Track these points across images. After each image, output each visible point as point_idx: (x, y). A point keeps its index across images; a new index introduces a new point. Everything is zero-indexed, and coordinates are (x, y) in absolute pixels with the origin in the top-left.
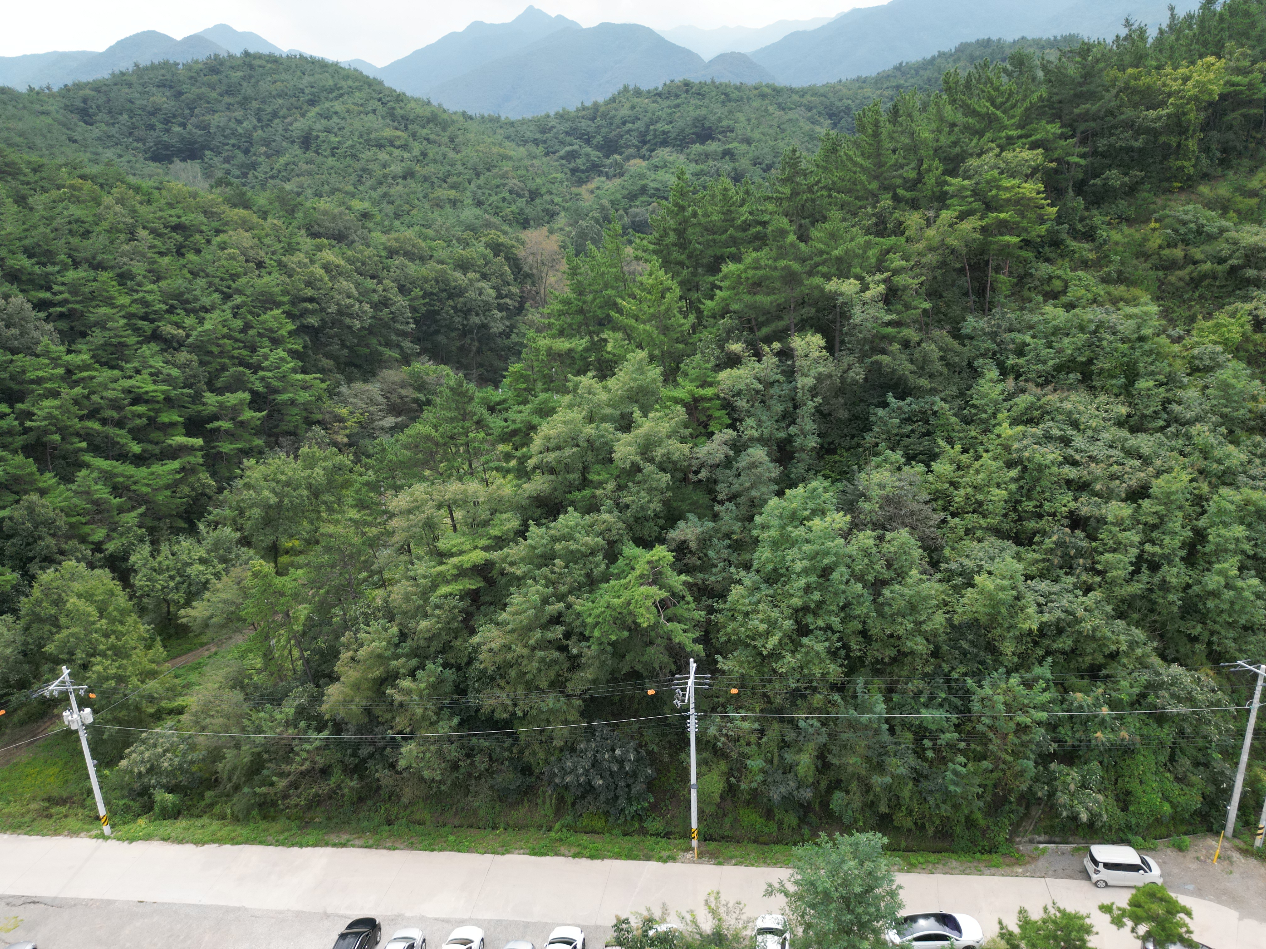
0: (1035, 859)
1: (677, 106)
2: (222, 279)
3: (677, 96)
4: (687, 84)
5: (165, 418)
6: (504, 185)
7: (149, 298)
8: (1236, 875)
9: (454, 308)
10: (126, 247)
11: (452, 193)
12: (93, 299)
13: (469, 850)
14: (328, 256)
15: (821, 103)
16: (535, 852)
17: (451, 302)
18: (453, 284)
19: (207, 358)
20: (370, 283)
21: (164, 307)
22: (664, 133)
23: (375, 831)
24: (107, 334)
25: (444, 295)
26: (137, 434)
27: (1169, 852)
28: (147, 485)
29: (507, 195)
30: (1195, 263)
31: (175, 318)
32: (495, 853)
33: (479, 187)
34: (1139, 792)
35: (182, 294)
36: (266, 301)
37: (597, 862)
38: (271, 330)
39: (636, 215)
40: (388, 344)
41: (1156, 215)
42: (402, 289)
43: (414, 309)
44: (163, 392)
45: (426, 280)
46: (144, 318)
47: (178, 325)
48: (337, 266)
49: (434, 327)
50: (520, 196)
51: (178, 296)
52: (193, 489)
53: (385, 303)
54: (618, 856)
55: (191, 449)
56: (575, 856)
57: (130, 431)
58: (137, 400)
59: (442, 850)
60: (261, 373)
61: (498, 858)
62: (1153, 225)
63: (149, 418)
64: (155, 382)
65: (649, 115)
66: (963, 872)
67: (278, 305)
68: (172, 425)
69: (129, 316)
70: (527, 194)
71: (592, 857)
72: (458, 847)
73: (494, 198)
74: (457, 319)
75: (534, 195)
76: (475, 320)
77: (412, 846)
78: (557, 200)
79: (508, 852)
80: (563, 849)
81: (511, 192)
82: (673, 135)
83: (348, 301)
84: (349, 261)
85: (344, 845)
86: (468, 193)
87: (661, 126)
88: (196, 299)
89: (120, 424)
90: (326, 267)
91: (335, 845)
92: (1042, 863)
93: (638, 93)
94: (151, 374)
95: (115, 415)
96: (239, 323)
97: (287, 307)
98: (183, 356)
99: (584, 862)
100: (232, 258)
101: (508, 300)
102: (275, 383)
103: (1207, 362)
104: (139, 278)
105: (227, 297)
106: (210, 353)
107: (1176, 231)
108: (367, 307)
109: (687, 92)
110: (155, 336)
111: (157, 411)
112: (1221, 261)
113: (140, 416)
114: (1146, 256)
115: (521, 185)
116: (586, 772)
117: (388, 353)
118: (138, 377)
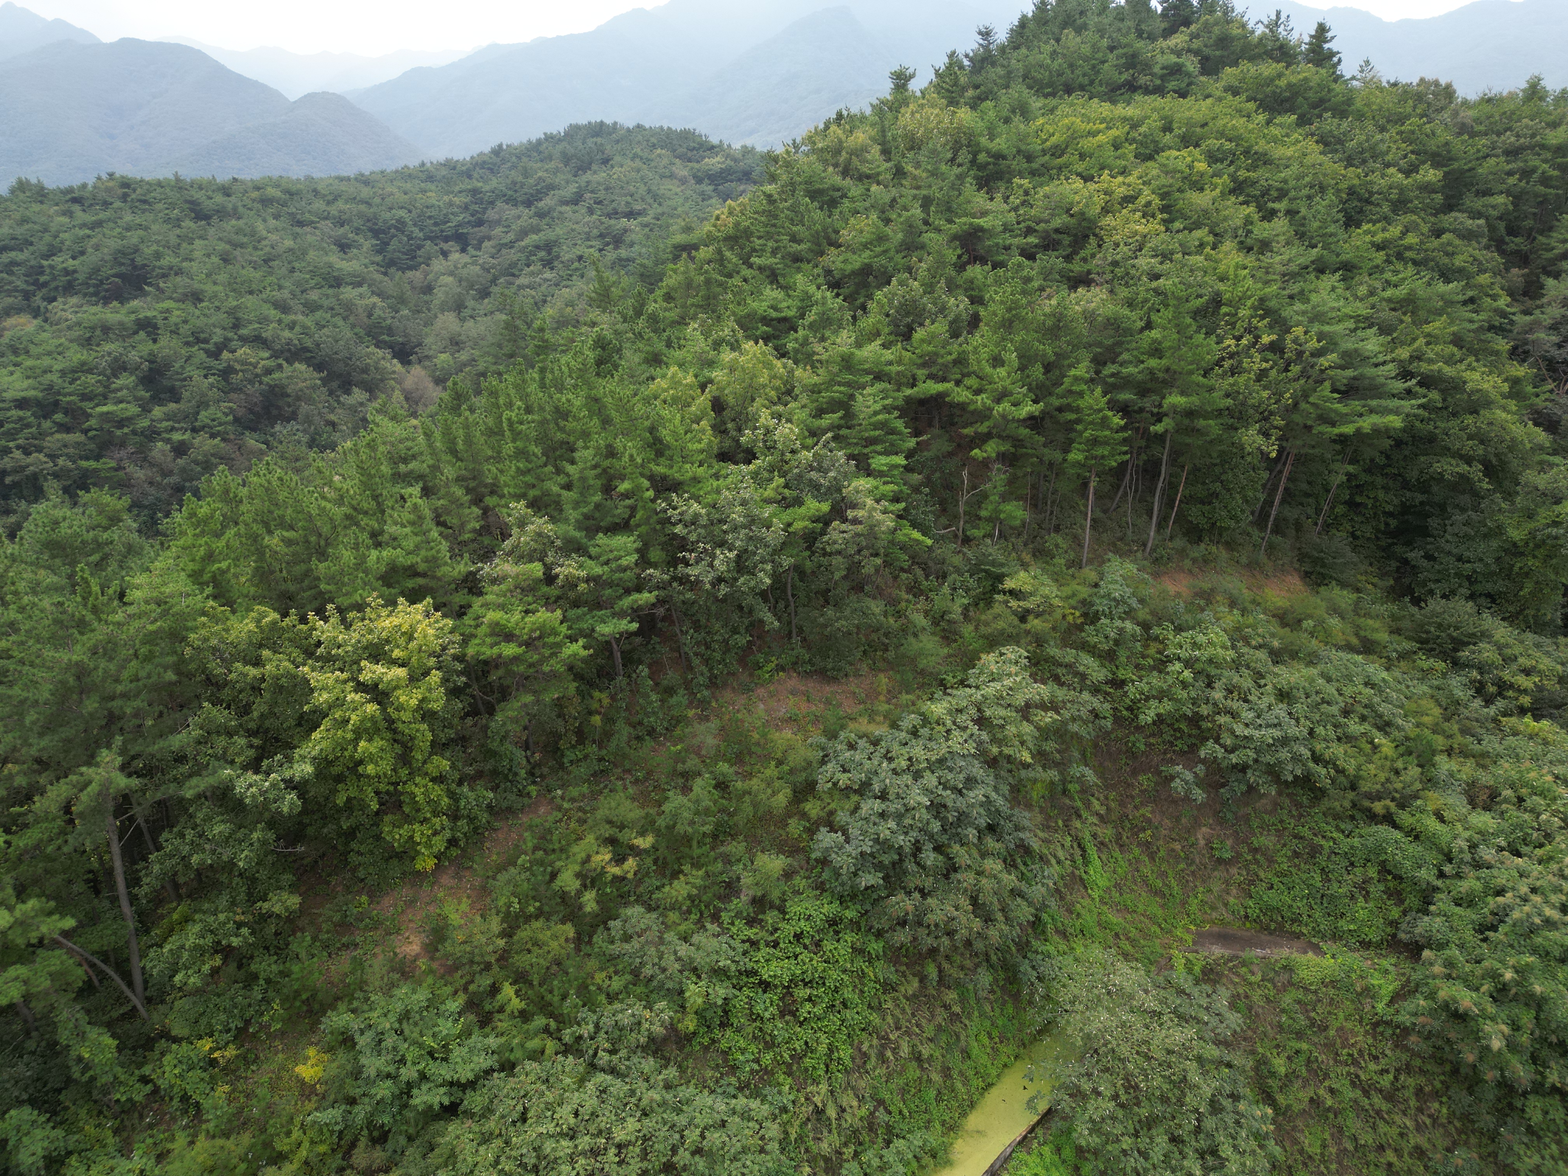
1: (99, 224)
3: (106, 204)
4: (126, 184)
15: (360, 215)
22: (66, 272)
65: (47, 238)
82: (81, 277)
87: (62, 261)
93: (41, 194)
109: (124, 198)
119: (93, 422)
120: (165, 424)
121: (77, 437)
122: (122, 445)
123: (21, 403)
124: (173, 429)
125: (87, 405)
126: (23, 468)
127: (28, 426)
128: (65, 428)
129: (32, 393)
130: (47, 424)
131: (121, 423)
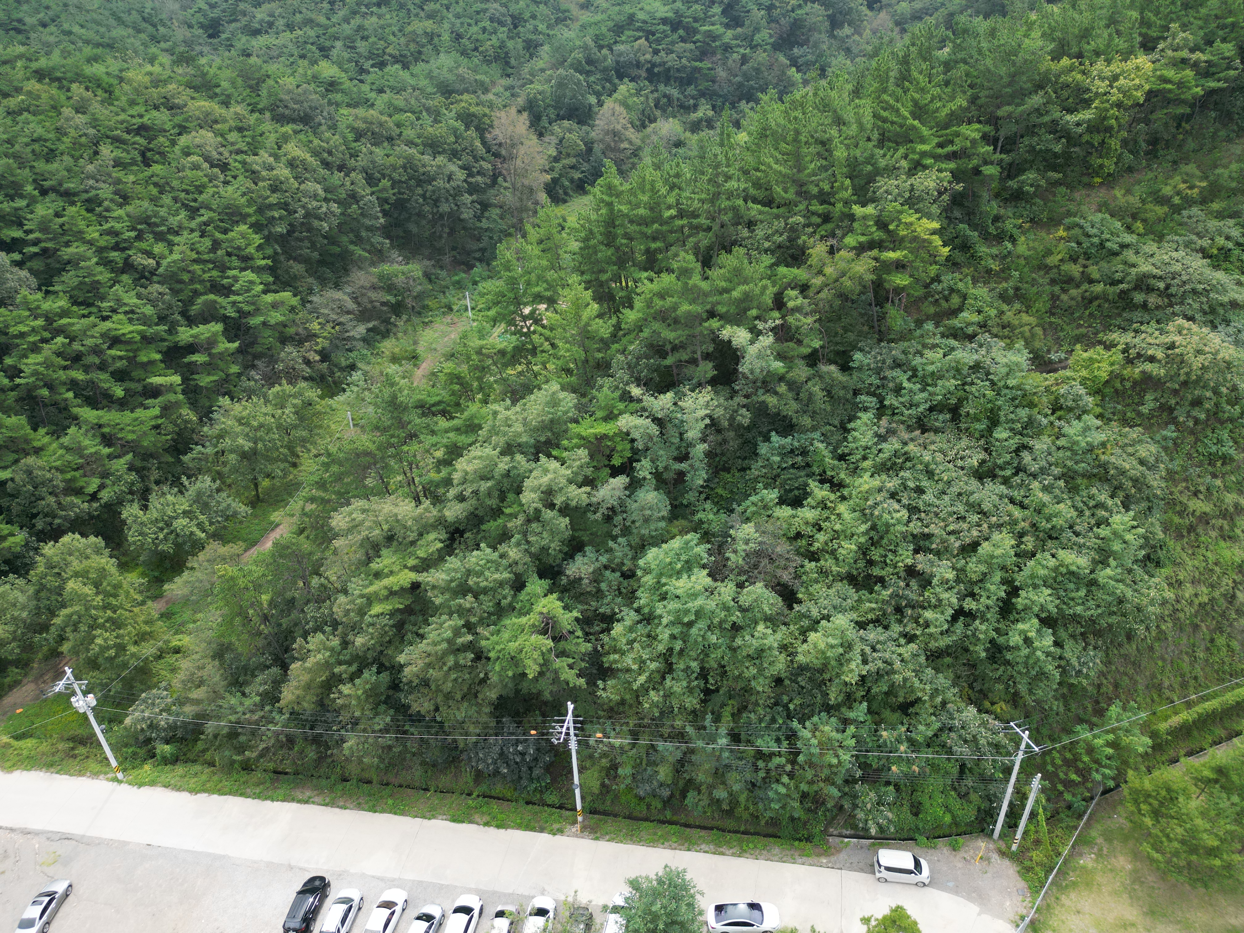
0: (839, 851)
2: (187, 192)
5: (143, 358)
6: (485, 11)
7: (118, 226)
8: (989, 875)
9: (424, 196)
10: (90, 168)
11: (429, 25)
12: (64, 233)
13: (403, 813)
14: (293, 149)
16: (455, 820)
17: (419, 191)
18: (422, 170)
19: (179, 286)
20: (338, 177)
21: (133, 234)
23: (331, 789)
24: (81, 273)
25: (412, 182)
26: (120, 376)
27: (945, 850)
28: (133, 432)
29: (487, 24)
30: (1091, 281)
31: (143, 245)
32: (424, 817)
33: (458, 16)
34: (928, 805)
35: (149, 217)
36: (232, 214)
37: (502, 831)
38: (239, 248)
39: (620, 55)
40: (359, 240)
41: (1067, 221)
42: (371, 180)
43: (383, 201)
44: (139, 332)
45: (394, 168)
46: (116, 247)
47: (149, 254)
48: (303, 162)
49: (404, 215)
50: (501, 23)
51: (146, 220)
52: (176, 425)
53: (354, 197)
54: (519, 827)
55: (171, 388)
56: (487, 824)
57: (113, 374)
58: (115, 341)
59: (383, 811)
60: (233, 298)
61: (426, 821)
62: (1061, 233)
63: (128, 359)
64: (130, 320)
66: (781, 860)
67: (243, 218)
68: (151, 363)
69: (100, 250)
70: (509, 20)
71: (498, 827)
72: (395, 810)
73: (474, 29)
74: (427, 208)
75: (517, 21)
76: (445, 208)
77: (359, 807)
78: (542, 27)
79: (434, 817)
80: (477, 817)
81: (492, 20)
83: (315, 204)
84: (315, 153)
85: (306, 802)
86: (446, 26)
88: (164, 220)
89: (102, 367)
90: (291, 164)
91: (299, 802)
92: (843, 856)
94: (126, 313)
95: (97, 361)
96: (207, 243)
97: (253, 219)
98: (155, 289)
99: (492, 831)
100: (196, 167)
101: (479, 178)
102: (246, 308)
103: (1070, 403)
104: (106, 203)
105: (194, 212)
106: (181, 282)
107: (1079, 243)
108: (334, 207)
110: (128, 266)
111: (135, 351)
112: (1114, 283)
113: (121, 358)
114: (1047, 268)
115: (503, 10)
116: (495, 762)
117: (358, 251)
118: (115, 317)
119: (698, 37)
120: (734, 42)
121: (691, 46)
122: (714, 53)
123: (664, 21)
124: (739, 46)
125: (696, 25)
126: (665, 63)
127: (666, 36)
128: (683, 40)
129: (670, 15)
130: (675, 36)
131: (715, 38)
